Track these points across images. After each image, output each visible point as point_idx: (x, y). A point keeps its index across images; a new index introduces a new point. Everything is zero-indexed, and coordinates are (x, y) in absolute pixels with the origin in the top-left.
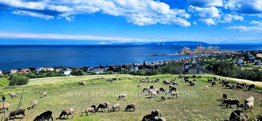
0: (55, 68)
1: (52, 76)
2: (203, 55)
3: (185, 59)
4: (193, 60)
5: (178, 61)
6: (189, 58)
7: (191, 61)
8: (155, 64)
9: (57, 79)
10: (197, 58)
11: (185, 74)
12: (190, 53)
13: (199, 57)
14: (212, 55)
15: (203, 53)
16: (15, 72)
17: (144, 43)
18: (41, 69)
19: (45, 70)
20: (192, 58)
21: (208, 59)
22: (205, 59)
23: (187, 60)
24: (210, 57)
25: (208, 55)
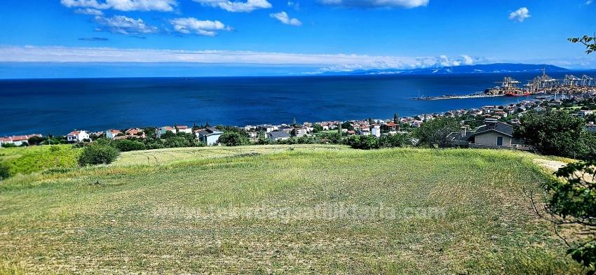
0: (195, 128)
1: (176, 146)
2: (549, 98)
3: (499, 108)
4: (522, 111)
5: (481, 112)
6: (512, 105)
7: (515, 113)
8: (423, 119)
9: (184, 151)
10: (533, 106)
11: (467, 147)
12: (516, 93)
13: (536, 102)
14: (572, 96)
15: (548, 93)
16: (114, 135)
17: (399, 70)
18: (165, 129)
19: (174, 131)
20: (518, 105)
21: (562, 109)
22: (554, 107)
23: (506, 111)
24: (566, 103)
25: (564, 97)
